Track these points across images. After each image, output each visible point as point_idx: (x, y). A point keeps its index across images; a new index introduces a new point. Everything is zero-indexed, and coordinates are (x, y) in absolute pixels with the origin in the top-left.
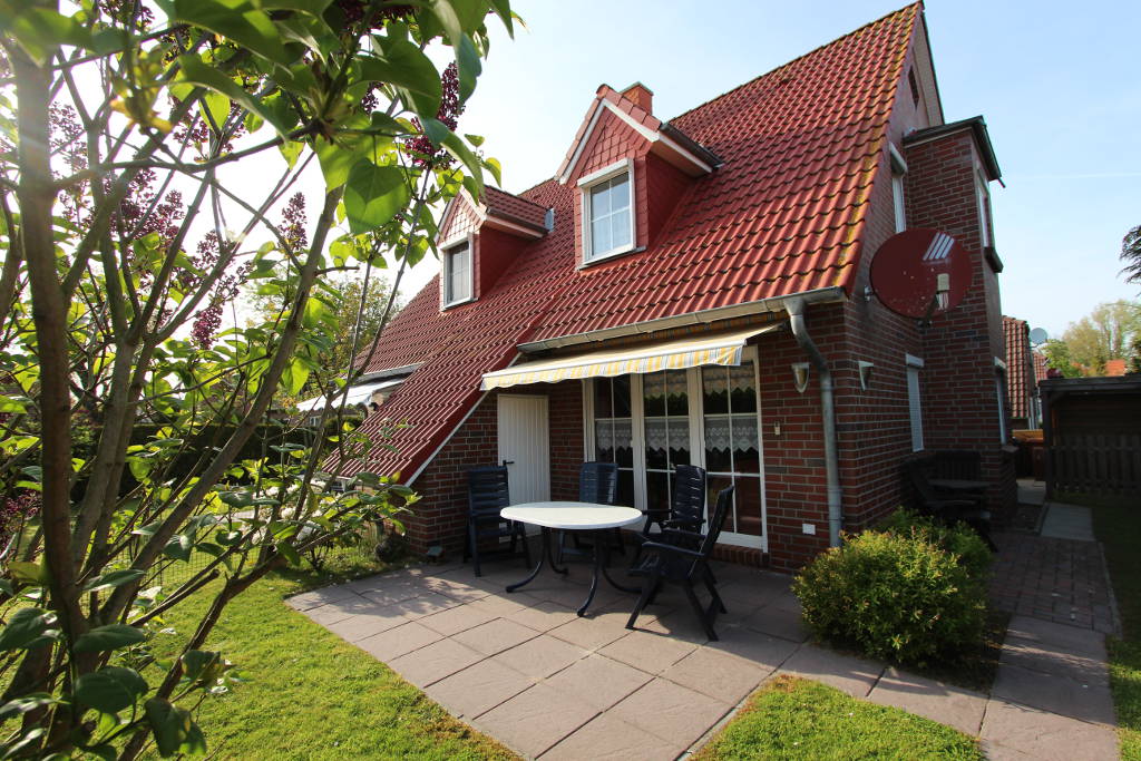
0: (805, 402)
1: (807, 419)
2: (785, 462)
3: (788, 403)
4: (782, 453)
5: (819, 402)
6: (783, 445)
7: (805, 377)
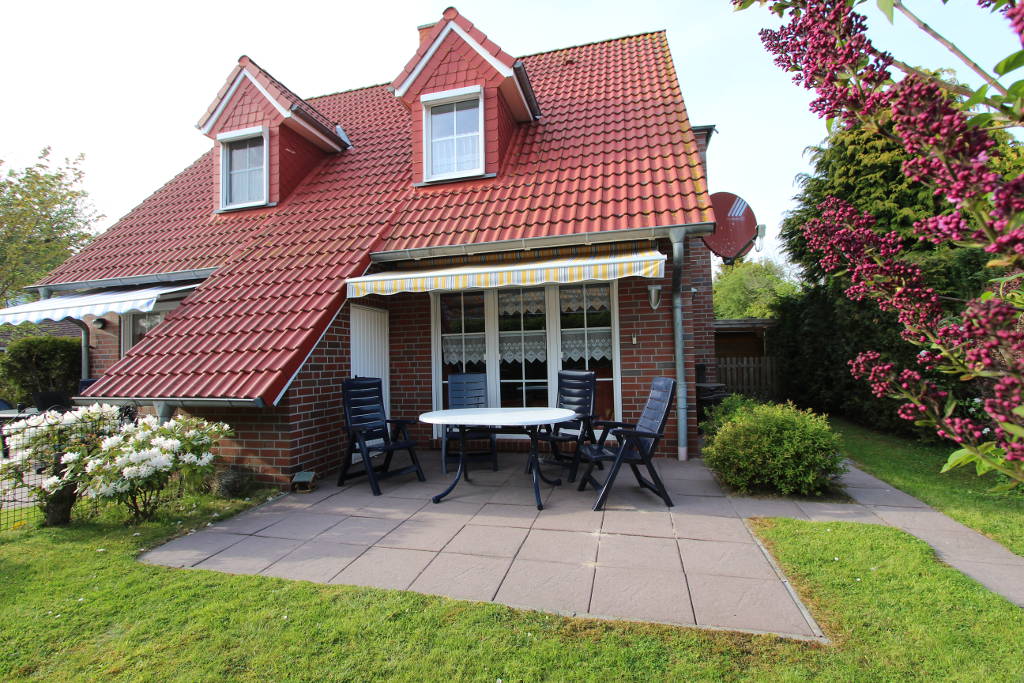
0: (657, 317)
1: (657, 331)
2: (640, 366)
3: (643, 318)
4: (637, 359)
5: (672, 317)
6: (639, 352)
7: (659, 297)
